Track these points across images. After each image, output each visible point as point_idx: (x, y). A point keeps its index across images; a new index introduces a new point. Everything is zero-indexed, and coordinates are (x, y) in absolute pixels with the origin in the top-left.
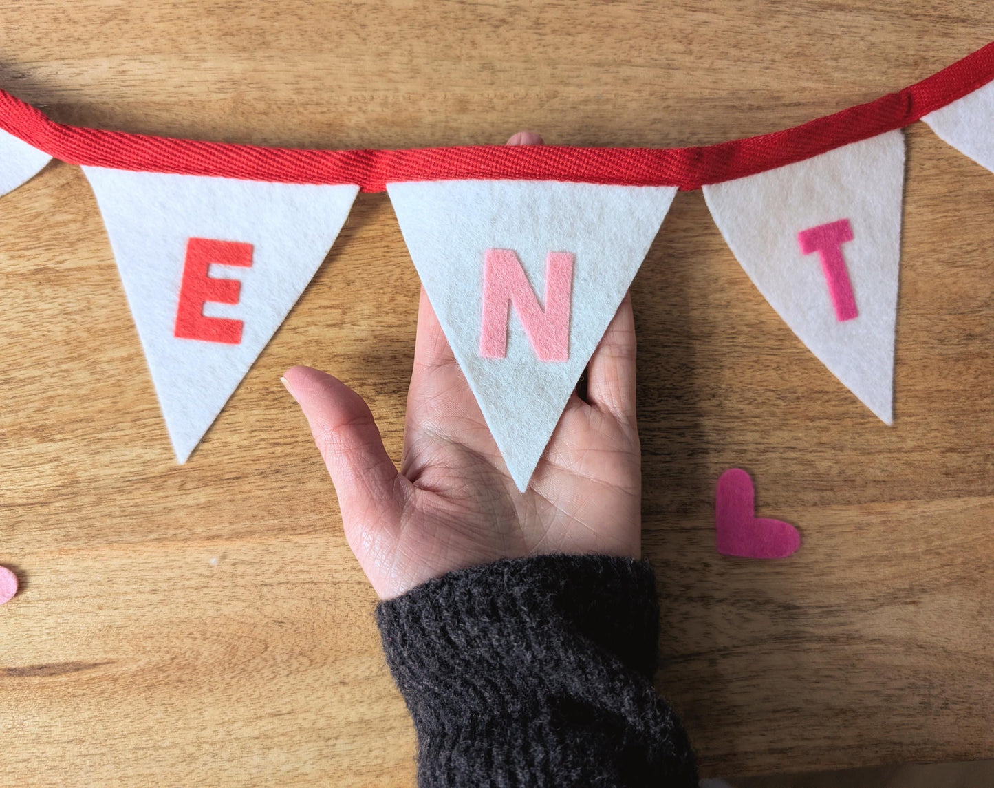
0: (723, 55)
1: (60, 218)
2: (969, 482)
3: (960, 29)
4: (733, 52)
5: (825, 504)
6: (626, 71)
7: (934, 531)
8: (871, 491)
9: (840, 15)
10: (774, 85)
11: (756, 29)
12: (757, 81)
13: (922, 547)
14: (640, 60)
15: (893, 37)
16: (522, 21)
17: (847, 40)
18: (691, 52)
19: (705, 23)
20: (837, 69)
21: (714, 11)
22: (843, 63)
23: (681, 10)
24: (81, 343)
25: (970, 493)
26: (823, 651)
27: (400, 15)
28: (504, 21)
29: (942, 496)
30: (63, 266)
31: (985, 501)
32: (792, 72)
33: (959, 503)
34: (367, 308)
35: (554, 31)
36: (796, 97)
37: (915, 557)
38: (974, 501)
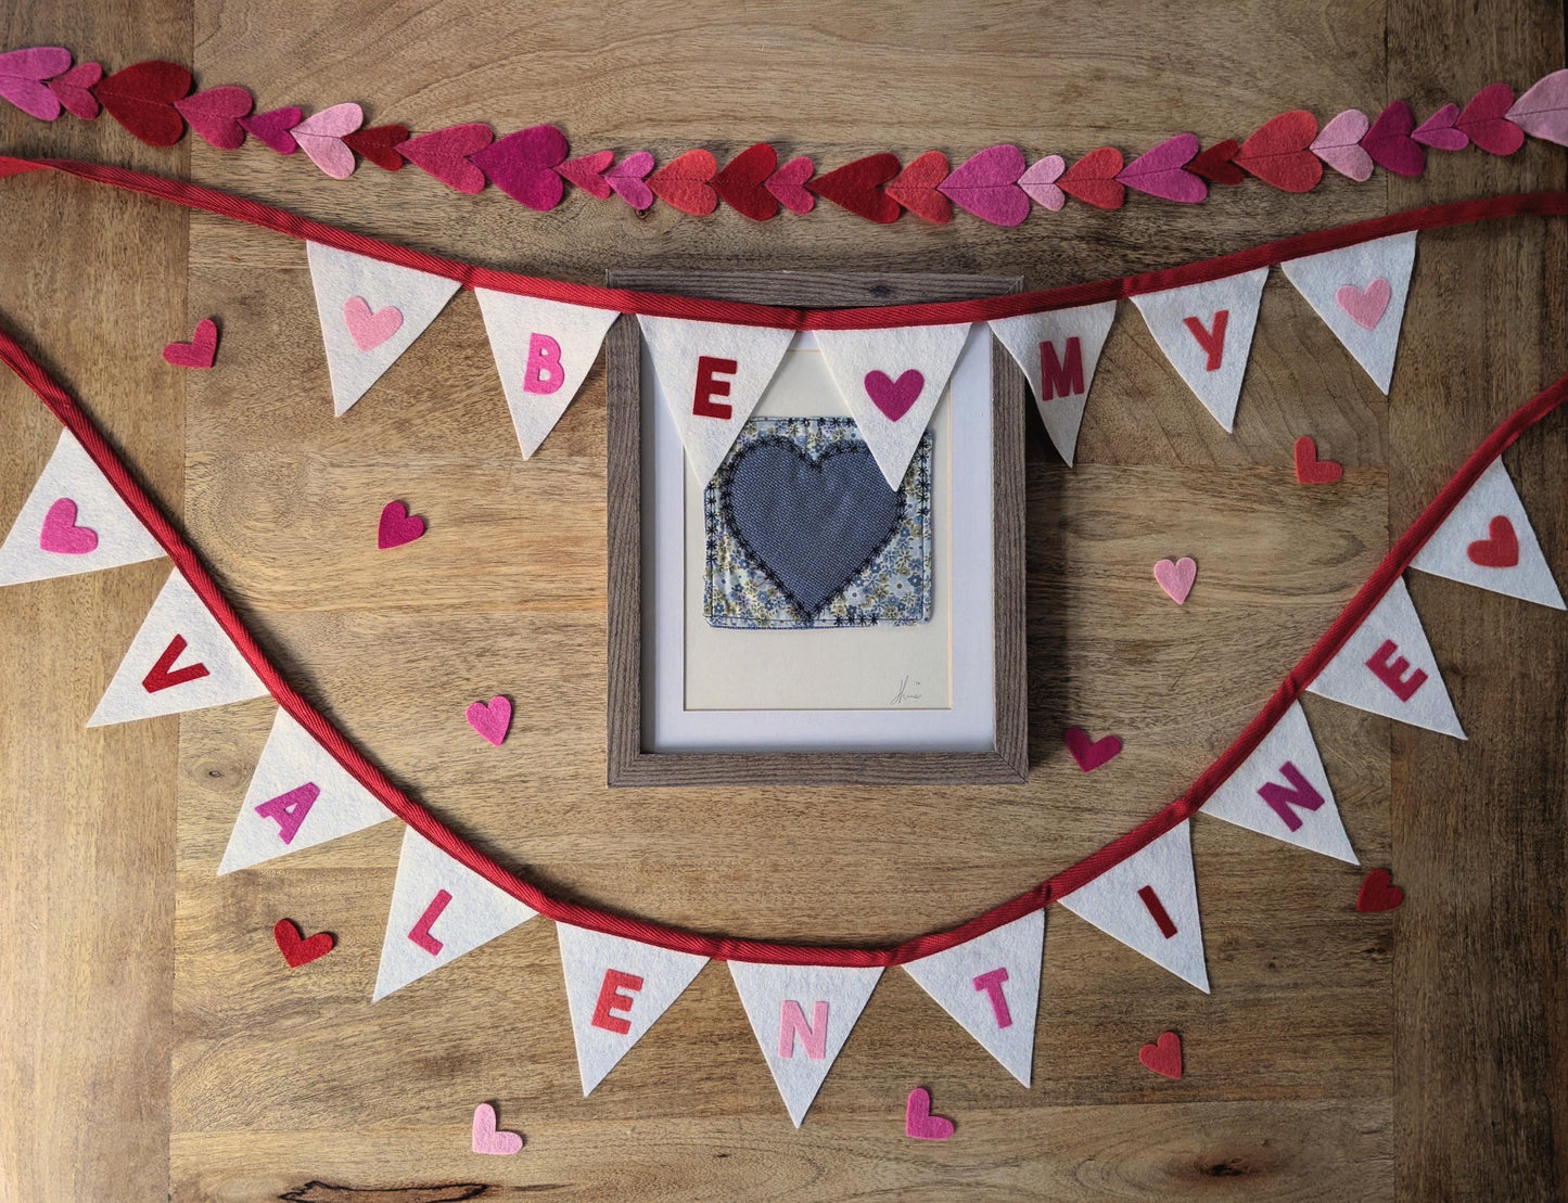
0: (935, 835)
1: (541, 934)
2: (1057, 1098)
3: (1087, 816)
4: (940, 832)
5: (971, 1108)
6: (875, 845)
7: (1033, 1125)
8: (998, 1102)
9: (1010, 807)
10: (965, 854)
11: (957, 818)
12: (953, 853)
13: (1026, 1134)
14: (883, 838)
15: (1043, 822)
16: (814, 812)
17: (1013, 824)
18: (915, 833)
19: (926, 813)
20: (1004, 843)
21: (931, 806)
22: (1009, 840)
23: (910, 805)
24: (555, 1008)
25: (1057, 1105)
26: (962, 1191)
27: (741, 808)
28: (802, 812)
29: (1040, 1106)
30: (545, 963)
31: (1065, 1109)
32: (976, 846)
33: (1049, 1110)
34: (715, 991)
35: (832, 819)
36: (977, 862)
37: (1021, 1140)
38: (1059, 1109)
